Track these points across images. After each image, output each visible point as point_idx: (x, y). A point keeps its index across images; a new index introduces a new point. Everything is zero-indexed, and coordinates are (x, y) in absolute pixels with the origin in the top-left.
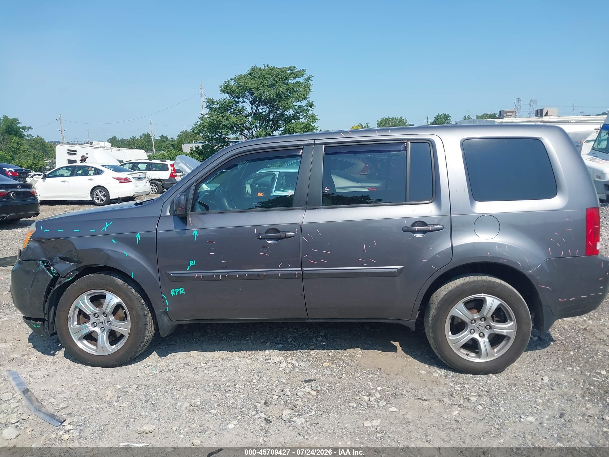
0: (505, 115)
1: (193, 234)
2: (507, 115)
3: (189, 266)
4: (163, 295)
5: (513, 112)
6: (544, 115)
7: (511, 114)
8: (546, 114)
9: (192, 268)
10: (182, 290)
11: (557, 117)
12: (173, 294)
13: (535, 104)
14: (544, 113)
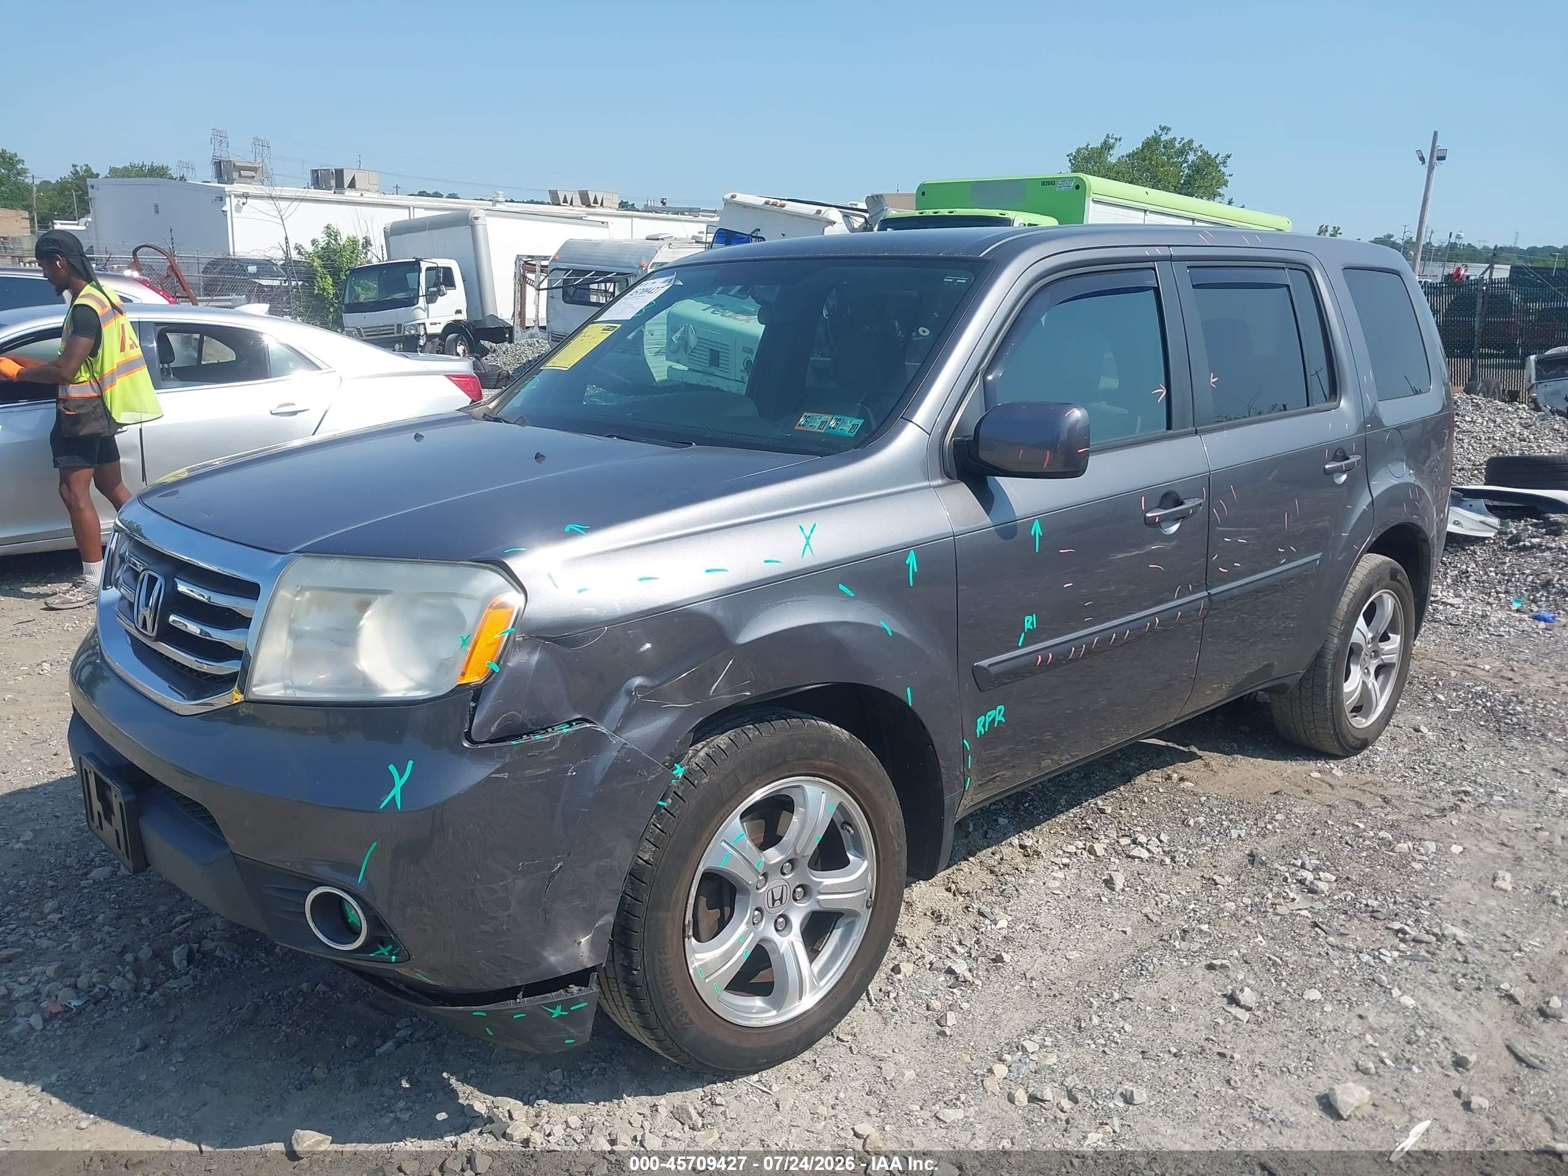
0: (235, 175)
1: (1032, 533)
2: (240, 175)
3: (1023, 634)
4: (965, 741)
5: (255, 169)
6: (346, 186)
7: (252, 174)
8: (352, 185)
9: (1033, 637)
10: (997, 714)
11: (376, 195)
12: (980, 732)
13: (266, 152)
14: (347, 181)
